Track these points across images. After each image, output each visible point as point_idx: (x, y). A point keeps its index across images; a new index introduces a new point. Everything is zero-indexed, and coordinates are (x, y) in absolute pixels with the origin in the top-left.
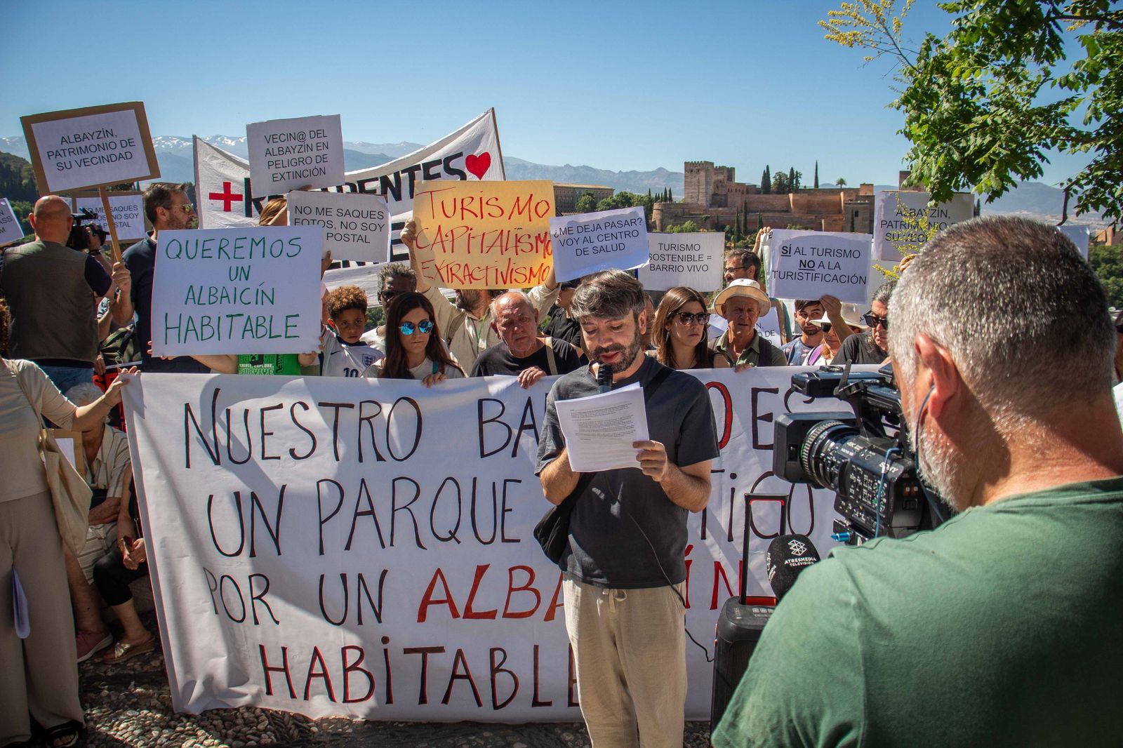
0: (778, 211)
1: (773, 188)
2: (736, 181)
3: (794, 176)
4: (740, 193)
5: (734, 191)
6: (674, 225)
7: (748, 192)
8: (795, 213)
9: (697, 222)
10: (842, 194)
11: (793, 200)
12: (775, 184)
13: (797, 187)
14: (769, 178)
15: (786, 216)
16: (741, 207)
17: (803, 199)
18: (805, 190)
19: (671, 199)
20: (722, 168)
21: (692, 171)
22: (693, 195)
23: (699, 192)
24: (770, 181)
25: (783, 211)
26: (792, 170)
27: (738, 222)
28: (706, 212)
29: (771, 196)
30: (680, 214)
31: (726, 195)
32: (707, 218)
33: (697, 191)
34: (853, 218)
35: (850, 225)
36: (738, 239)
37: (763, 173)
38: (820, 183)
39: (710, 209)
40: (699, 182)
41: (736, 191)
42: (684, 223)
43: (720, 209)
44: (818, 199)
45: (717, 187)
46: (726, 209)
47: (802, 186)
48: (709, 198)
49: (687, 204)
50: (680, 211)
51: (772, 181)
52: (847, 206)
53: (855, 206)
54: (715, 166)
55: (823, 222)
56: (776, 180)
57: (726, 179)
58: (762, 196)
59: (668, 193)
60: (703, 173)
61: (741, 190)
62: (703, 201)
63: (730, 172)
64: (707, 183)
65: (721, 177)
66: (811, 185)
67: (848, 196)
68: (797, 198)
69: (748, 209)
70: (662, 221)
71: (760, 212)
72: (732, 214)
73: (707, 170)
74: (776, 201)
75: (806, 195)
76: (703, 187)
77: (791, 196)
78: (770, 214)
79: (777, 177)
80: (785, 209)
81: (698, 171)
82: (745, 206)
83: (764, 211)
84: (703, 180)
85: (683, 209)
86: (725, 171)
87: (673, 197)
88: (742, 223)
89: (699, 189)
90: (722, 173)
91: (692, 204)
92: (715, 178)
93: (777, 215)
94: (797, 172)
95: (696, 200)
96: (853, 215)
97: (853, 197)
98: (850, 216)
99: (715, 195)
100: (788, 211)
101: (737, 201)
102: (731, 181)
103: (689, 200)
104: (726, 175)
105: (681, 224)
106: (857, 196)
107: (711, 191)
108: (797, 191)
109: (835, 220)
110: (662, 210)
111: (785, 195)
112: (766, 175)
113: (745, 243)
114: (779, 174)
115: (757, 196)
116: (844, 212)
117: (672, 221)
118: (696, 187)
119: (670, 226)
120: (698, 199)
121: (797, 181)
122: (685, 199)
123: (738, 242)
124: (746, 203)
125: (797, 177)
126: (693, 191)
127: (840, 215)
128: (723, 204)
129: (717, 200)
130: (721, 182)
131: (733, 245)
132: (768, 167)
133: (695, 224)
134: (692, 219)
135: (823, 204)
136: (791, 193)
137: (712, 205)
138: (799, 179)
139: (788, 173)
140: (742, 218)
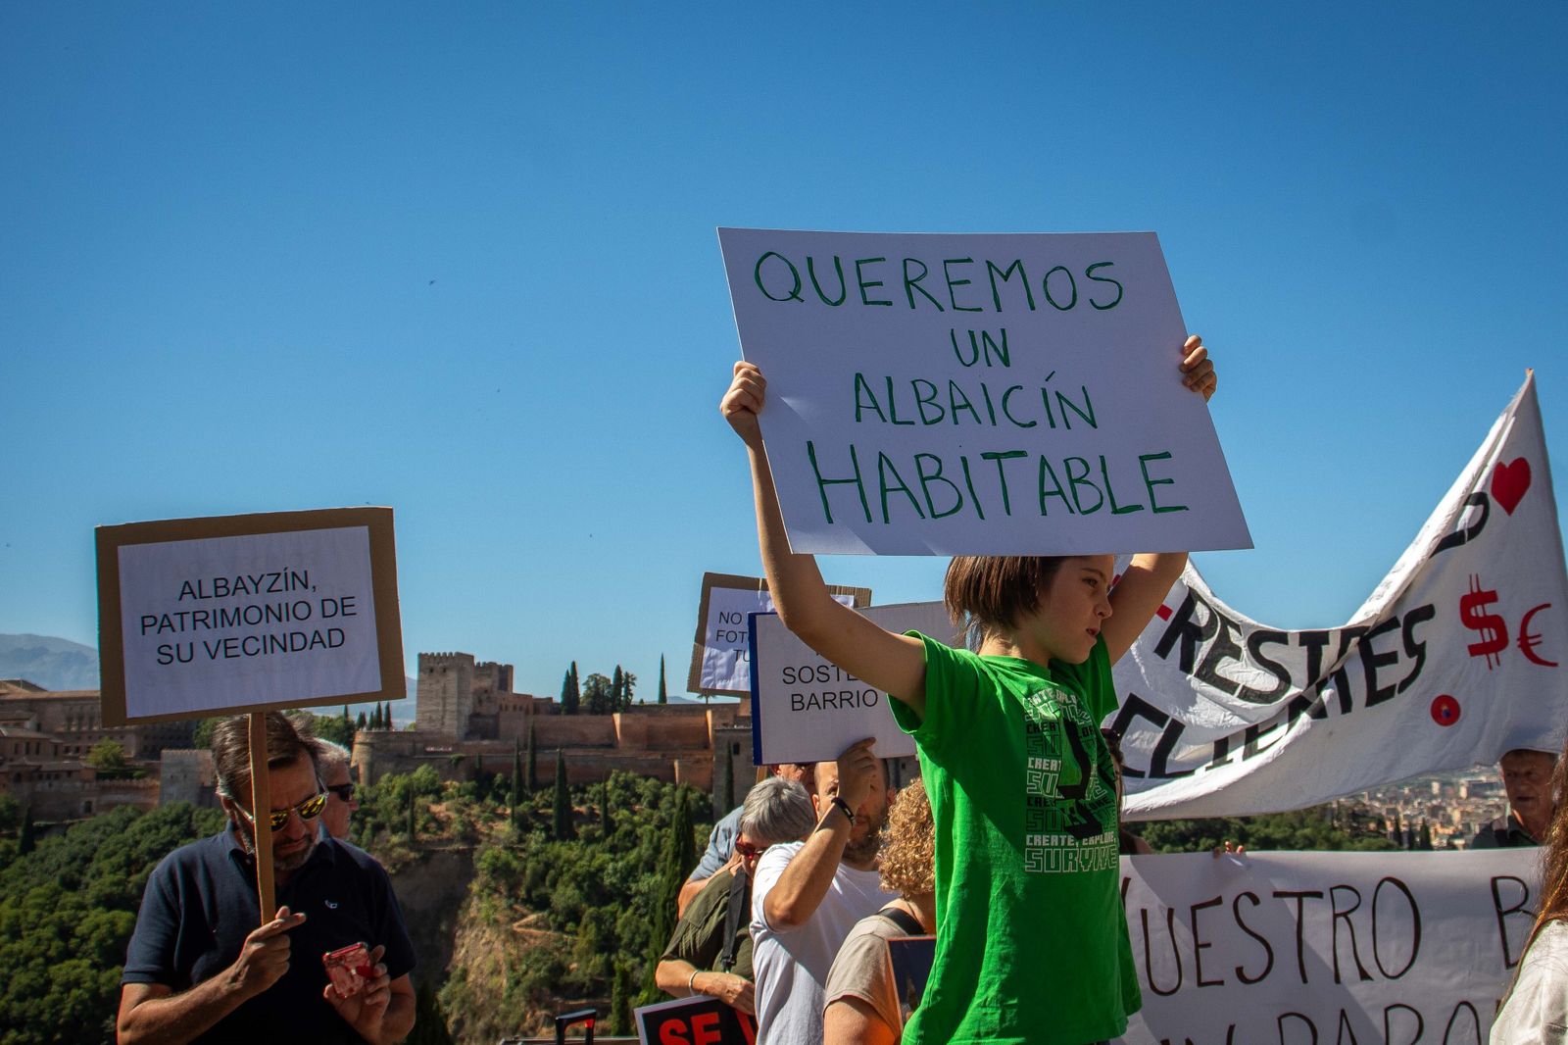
0: (593, 746)
1: (583, 703)
2: (516, 690)
3: (623, 680)
4: (522, 713)
5: (511, 709)
6: (394, 774)
7: (536, 711)
8: (626, 750)
9: (440, 767)
10: (709, 714)
11: (622, 725)
12: (587, 696)
13: (628, 702)
14: (576, 684)
15: (610, 754)
16: (526, 739)
17: (640, 722)
18: (642, 707)
19: (388, 724)
20: (490, 666)
21: (432, 670)
22: (434, 717)
23: (444, 711)
24: (577, 691)
25: (603, 746)
26: (618, 670)
27: (520, 766)
28: (457, 747)
29: (580, 718)
30: (407, 753)
31: (496, 717)
32: (460, 759)
33: (440, 708)
34: (730, 758)
35: (725, 769)
36: (519, 800)
37: (564, 676)
38: (669, 693)
39: (466, 743)
40: (444, 692)
41: (515, 708)
42: (415, 770)
43: (486, 742)
44: (666, 722)
45: (480, 701)
46: (496, 742)
47: (635, 700)
48: (464, 721)
49: (421, 734)
50: (407, 747)
51: (582, 690)
52: (720, 734)
53: (734, 735)
54: (476, 662)
55: (676, 764)
56: (589, 688)
57: (497, 685)
58: (565, 719)
59: (384, 712)
60: (452, 675)
61: (525, 706)
62: (452, 726)
63: (504, 674)
64: (461, 693)
65: (486, 683)
66: (652, 698)
67: (720, 717)
68: (629, 721)
69: (538, 743)
70: (371, 766)
71: (561, 748)
72: (509, 751)
73: (461, 670)
74: (589, 726)
75: (645, 716)
76: (452, 701)
77: (617, 717)
78: (580, 753)
79: (592, 684)
80: (606, 741)
81: (445, 670)
82: (534, 738)
83: (567, 747)
84: (453, 688)
85: (414, 742)
86: (495, 672)
87: (394, 720)
88: (528, 767)
89: (444, 706)
90: (489, 676)
91: (431, 733)
92: (475, 684)
93: (592, 753)
94: (627, 675)
95: (438, 725)
96: (730, 752)
97: (730, 720)
98: (725, 753)
99: (475, 715)
100: (610, 744)
101: (516, 727)
102: (506, 689)
103: (425, 726)
104: (497, 679)
105: (410, 772)
106: (736, 717)
107: (467, 710)
108: (627, 708)
109: (698, 761)
110: (371, 745)
111: (605, 717)
112: (571, 681)
113: (532, 807)
114: (593, 677)
115: (554, 718)
116: (713, 746)
117: (391, 765)
118: (441, 701)
119: (388, 775)
120: (443, 724)
121: (628, 692)
122: (415, 726)
123: (519, 804)
124: (533, 732)
125: (627, 683)
126: (434, 708)
127: (706, 752)
128: (491, 733)
129: (480, 725)
130: (486, 691)
131: (509, 811)
132: (574, 665)
133: (436, 772)
134: (431, 761)
135: (675, 733)
136: (616, 711)
137: (469, 735)
138: (632, 687)
139: (611, 677)
140: (528, 759)
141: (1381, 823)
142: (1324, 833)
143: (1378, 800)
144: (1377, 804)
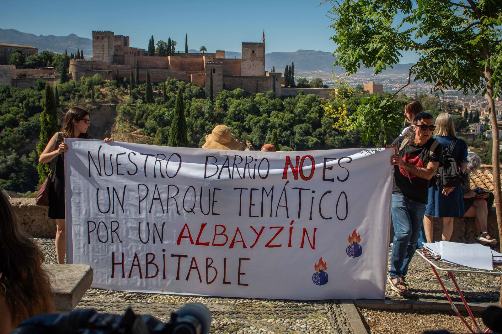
0: (160, 68)
1: (156, 52)
2: (130, 46)
3: (171, 43)
4: (133, 55)
5: (129, 53)
6: (85, 77)
7: (139, 55)
8: (172, 70)
9: (103, 75)
10: (204, 57)
11: (171, 61)
12: (158, 49)
13: (173, 52)
14: (154, 44)
15: (167, 71)
16: (135, 65)
17: (178, 60)
18: (179, 54)
19: (82, 58)
20: (120, 37)
21: (98, 38)
22: (99, 55)
23: (103, 53)
24: (154, 47)
25: (164, 68)
26: (170, 39)
27: (133, 75)
28: (109, 67)
29: (155, 58)
30: (90, 69)
31: (123, 56)
32: (110, 72)
33: (102, 52)
34: (212, 74)
35: (210, 78)
36: (133, 87)
37: (149, 41)
38: (189, 49)
39: (112, 66)
40: (103, 46)
41: (130, 53)
42: (93, 76)
43: (119, 66)
44: (188, 60)
45: (117, 50)
46: (123, 66)
47: (176, 50)
48: (111, 57)
49: (95, 62)
50: (90, 67)
51: (156, 47)
52: (208, 65)
53: (213, 65)
54: (115, 35)
55: (191, 76)
56: (159, 46)
57: (123, 44)
58: (149, 58)
59: (80, 53)
60: (106, 40)
61: (134, 52)
62: (106, 59)
63: (126, 40)
64: (109, 47)
65: (119, 43)
66: (182, 50)
67: (208, 59)
68: (174, 59)
69: (139, 67)
70: (76, 73)
71: (148, 68)
72: (128, 69)
73: (109, 38)
74: (158, 61)
75: (180, 57)
76: (106, 50)
77: (169, 57)
78: (155, 70)
79: (159, 44)
80: (165, 67)
81: (103, 38)
82: (138, 64)
83: (151, 68)
84: (106, 44)
85: (92, 65)
86: (122, 39)
87: (84, 56)
88: (136, 76)
89: (103, 51)
90: (120, 40)
91: (99, 62)
92: (115, 43)
93: (160, 71)
94: (173, 41)
95: (101, 59)
96: (211, 72)
97: (212, 60)
98: (210, 72)
99: (115, 55)
100: (167, 68)
101: (131, 60)
102: (127, 46)
103: (96, 59)
104: (123, 42)
105: (91, 76)
106: (214, 58)
107: (112, 53)
108: (173, 54)
109: (200, 75)
110: (76, 65)
111: (165, 57)
112: (152, 43)
113: (138, 91)
114: (160, 42)
115: (145, 57)
116: (205, 70)
117: (84, 73)
118: (101, 49)
119: (83, 77)
120: (103, 58)
121: (173, 48)
122: (93, 58)
123: (133, 89)
124: (138, 62)
125: (173, 44)
126: (100, 52)
127: (203, 72)
128: (122, 62)
129: (117, 59)
130: (119, 46)
131: (129, 92)
132: (152, 37)
133: (101, 76)
134: (99, 72)
135: (191, 64)
136: (169, 55)
137: (112, 63)
138: (175, 46)
139: (167, 42)
140: (136, 72)
141: (460, 109)
142: (436, 112)
143: (462, 100)
144: (461, 102)
